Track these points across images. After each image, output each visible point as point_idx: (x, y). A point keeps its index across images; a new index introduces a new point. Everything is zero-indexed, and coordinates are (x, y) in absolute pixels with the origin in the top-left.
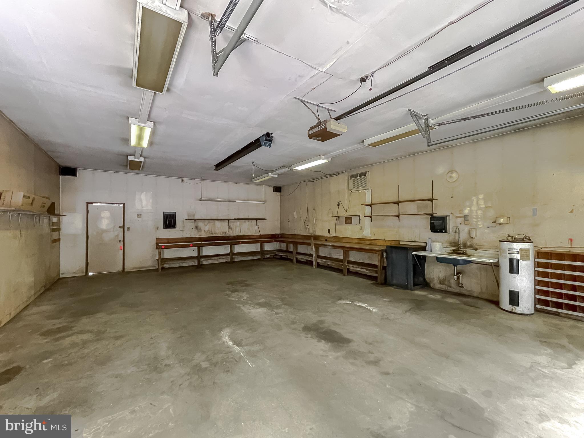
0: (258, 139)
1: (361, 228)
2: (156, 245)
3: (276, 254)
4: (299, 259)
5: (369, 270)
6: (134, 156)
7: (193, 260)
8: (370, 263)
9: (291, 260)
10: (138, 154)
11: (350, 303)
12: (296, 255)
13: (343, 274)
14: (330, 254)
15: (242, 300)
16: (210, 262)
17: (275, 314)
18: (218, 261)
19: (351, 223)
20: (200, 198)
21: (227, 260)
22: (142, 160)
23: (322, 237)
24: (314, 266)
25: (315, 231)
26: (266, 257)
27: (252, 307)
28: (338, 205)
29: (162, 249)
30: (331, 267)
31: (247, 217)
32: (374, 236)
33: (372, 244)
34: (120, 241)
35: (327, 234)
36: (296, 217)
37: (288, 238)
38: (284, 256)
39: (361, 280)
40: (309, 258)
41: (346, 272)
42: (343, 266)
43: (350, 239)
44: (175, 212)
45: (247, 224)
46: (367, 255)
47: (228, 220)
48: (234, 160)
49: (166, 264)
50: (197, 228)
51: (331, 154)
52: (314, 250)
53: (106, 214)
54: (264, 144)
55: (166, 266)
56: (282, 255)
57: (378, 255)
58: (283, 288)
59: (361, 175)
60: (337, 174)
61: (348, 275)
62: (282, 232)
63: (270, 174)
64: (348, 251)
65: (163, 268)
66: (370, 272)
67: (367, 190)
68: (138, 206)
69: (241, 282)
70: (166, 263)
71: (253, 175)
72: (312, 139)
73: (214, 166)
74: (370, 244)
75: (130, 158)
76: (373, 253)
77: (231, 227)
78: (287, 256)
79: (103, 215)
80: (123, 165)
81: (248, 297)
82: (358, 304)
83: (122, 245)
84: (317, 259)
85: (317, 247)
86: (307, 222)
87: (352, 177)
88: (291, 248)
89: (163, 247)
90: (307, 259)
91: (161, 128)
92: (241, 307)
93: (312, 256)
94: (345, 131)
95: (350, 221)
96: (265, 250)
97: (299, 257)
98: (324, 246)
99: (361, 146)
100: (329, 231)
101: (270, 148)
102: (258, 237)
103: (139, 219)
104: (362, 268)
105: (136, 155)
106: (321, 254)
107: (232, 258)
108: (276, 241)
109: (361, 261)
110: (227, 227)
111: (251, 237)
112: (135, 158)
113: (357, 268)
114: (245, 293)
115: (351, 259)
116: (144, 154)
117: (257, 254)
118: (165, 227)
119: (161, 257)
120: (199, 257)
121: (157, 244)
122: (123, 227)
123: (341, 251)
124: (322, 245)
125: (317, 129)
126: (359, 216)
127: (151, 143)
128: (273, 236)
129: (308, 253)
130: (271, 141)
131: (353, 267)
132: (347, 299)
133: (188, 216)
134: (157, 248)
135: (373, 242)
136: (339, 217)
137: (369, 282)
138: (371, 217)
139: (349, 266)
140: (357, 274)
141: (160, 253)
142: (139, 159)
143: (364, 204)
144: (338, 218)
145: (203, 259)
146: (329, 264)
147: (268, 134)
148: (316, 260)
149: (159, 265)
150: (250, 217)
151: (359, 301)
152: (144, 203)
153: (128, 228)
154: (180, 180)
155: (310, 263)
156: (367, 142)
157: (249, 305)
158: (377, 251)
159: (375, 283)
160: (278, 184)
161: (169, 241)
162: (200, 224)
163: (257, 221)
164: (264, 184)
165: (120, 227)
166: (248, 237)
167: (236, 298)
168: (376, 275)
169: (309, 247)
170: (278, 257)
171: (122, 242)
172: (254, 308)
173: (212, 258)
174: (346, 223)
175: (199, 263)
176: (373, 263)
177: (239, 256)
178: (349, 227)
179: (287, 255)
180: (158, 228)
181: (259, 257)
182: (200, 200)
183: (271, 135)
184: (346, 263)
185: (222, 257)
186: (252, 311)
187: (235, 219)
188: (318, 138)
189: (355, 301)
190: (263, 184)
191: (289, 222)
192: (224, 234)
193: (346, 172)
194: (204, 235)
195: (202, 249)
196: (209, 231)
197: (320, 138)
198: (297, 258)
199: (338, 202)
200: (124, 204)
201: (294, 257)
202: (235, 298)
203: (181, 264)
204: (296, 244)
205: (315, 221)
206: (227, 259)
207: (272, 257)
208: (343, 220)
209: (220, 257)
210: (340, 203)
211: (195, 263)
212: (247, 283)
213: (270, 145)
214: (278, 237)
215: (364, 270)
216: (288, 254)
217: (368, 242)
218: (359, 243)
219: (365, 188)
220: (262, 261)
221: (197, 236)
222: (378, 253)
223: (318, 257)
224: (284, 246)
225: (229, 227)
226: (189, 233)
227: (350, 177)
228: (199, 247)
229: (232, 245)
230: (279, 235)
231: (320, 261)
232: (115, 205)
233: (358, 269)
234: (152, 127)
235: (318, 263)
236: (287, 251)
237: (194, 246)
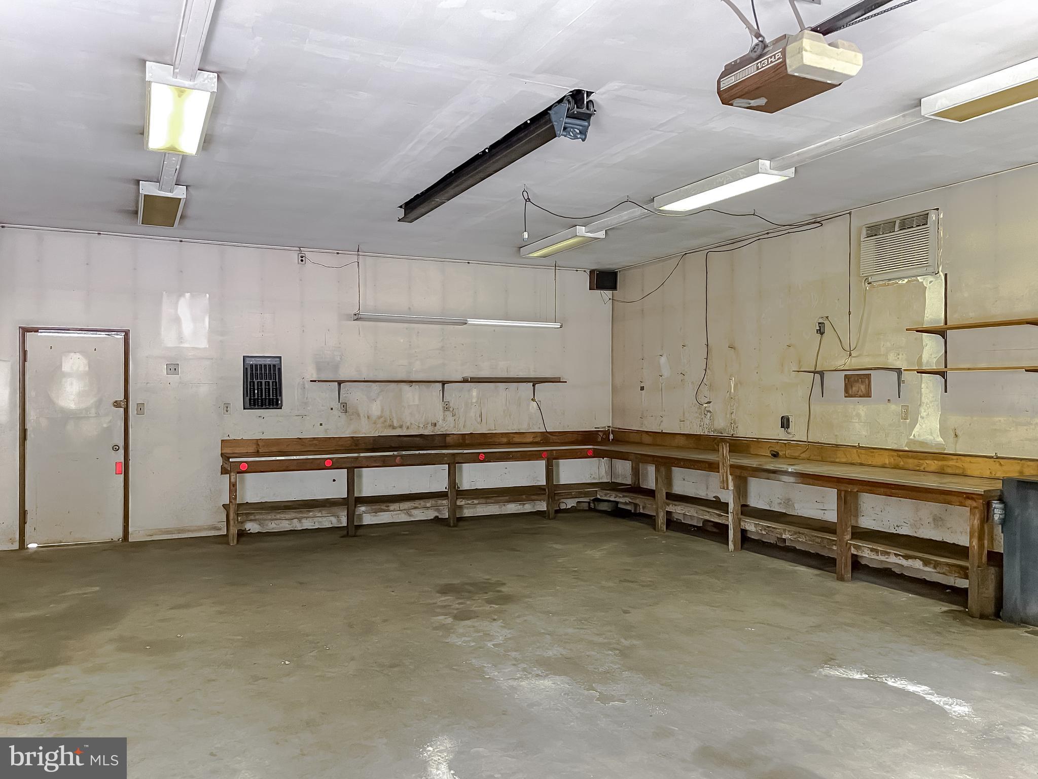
0: (545, 113)
1: (906, 413)
2: (220, 461)
3: (599, 497)
4: (676, 517)
5: (936, 565)
6: (158, 181)
7: (335, 510)
8: (939, 539)
9: (650, 520)
10: (169, 176)
11: (866, 679)
12: (668, 505)
13: (835, 575)
14: (788, 502)
15: (490, 645)
16: (384, 517)
17: (598, 699)
18: (410, 515)
19: (868, 395)
20: (356, 311)
21: (437, 515)
22: (180, 193)
23: (758, 442)
24: (730, 543)
25: (733, 423)
26: (563, 507)
27: (524, 670)
28: (821, 332)
29: (239, 473)
30: (793, 550)
31: (504, 375)
32: (956, 442)
33: (949, 471)
34: (116, 448)
35: (776, 433)
36: (666, 372)
37: (640, 443)
38: (626, 503)
39: (902, 598)
40: (713, 516)
41: (845, 566)
42: (835, 548)
43: (863, 451)
44: (280, 358)
45: (502, 394)
46: (928, 509)
47: (444, 383)
48: (463, 186)
49: (251, 520)
50: (344, 407)
51: (798, 154)
52: (731, 487)
53: (74, 363)
54: (565, 129)
55: (252, 527)
56: (617, 503)
57: (972, 509)
58: (626, 612)
59: (906, 223)
60: (817, 222)
61: (853, 578)
62: (619, 425)
63: (581, 230)
64: (856, 496)
65: (242, 534)
66: (938, 569)
67: (930, 278)
68: (169, 339)
69: (482, 587)
70: (252, 517)
71: (526, 235)
72: (732, 105)
73: (401, 207)
74: (941, 473)
75: (148, 189)
76: (949, 503)
77: (451, 405)
78: (636, 505)
79: (66, 367)
80: (127, 212)
81: (510, 639)
82: (895, 685)
83: (122, 460)
84: (740, 520)
85: (742, 476)
86: (704, 390)
87: (873, 231)
88: (650, 478)
89: (244, 467)
90: (707, 518)
91: (241, 92)
92: (486, 669)
93: (723, 507)
94: (852, 69)
95: (863, 387)
96: (562, 482)
97: (679, 511)
98: (766, 474)
99: (909, 120)
100: (785, 423)
101: (583, 140)
102: (538, 439)
103: (174, 378)
104: (907, 557)
105: (165, 178)
106: (756, 501)
107: (454, 508)
108: (597, 454)
109: (904, 531)
110: (439, 406)
111: (517, 439)
112: (161, 189)
113: (888, 554)
114: (499, 623)
115: (867, 522)
116: (187, 175)
117: (535, 497)
118: (248, 405)
119: (235, 499)
120: (352, 502)
121: (225, 457)
122: (124, 404)
123: (831, 494)
124: (759, 472)
125: (751, 70)
126: (899, 371)
127: (207, 141)
128: (588, 437)
129: (711, 497)
130: (587, 117)
131: (872, 550)
132: (851, 664)
133: (319, 369)
134: (224, 471)
135: (951, 463)
136: (821, 374)
137: (937, 608)
138: (942, 374)
139: (857, 547)
140: (886, 575)
141: (233, 486)
142: (171, 191)
143: (919, 327)
144: (818, 376)
145: (363, 509)
146: (784, 537)
147: (577, 96)
148: (738, 522)
149: (232, 522)
150: (512, 374)
151: (898, 674)
152: (187, 327)
153: (141, 408)
154: (295, 256)
155: (719, 533)
156: (936, 103)
157: (514, 665)
158: (969, 496)
159: (960, 611)
160: (607, 262)
161: (261, 447)
162: (354, 395)
163: (534, 386)
164: (558, 263)
165: (117, 404)
166: (505, 440)
167: (469, 639)
168: (963, 583)
169: (714, 479)
170: (603, 507)
171: (122, 451)
172: (530, 676)
173: (393, 506)
174: (848, 394)
175: (353, 521)
176: (950, 539)
177: (476, 501)
178: (860, 409)
179: (637, 501)
180: (227, 407)
181: (542, 506)
182: (356, 317)
183: (588, 96)
184: (848, 537)
185: (422, 502)
186: (524, 683)
187: (465, 381)
188: (753, 103)
189: (884, 672)
190: (554, 263)
191: (642, 388)
192: (430, 428)
193: (850, 213)
194: (366, 430)
195: (360, 476)
196: (382, 419)
197: (762, 101)
198: (669, 513)
199: (821, 321)
200: (127, 333)
201: (660, 510)
202: (467, 639)
203: (295, 521)
204: (666, 464)
205: (736, 385)
206: (438, 511)
207: (585, 506)
208: (836, 382)
209: (417, 503)
210: (826, 322)
211: (339, 521)
212: (504, 589)
213: (583, 133)
214: (606, 441)
215: (918, 564)
216: (640, 500)
217: (933, 465)
218: (896, 467)
219: (919, 271)
220: (554, 518)
221: (347, 434)
222: (969, 502)
223: (746, 511)
224: (623, 471)
225: (446, 408)
226: (321, 424)
227: (864, 232)
228: (352, 469)
229: (453, 464)
230: (606, 433)
231: (751, 526)
232: (103, 335)
233: (893, 559)
234: (213, 87)
235: (744, 532)
236: (636, 489)
237: (336, 465)
